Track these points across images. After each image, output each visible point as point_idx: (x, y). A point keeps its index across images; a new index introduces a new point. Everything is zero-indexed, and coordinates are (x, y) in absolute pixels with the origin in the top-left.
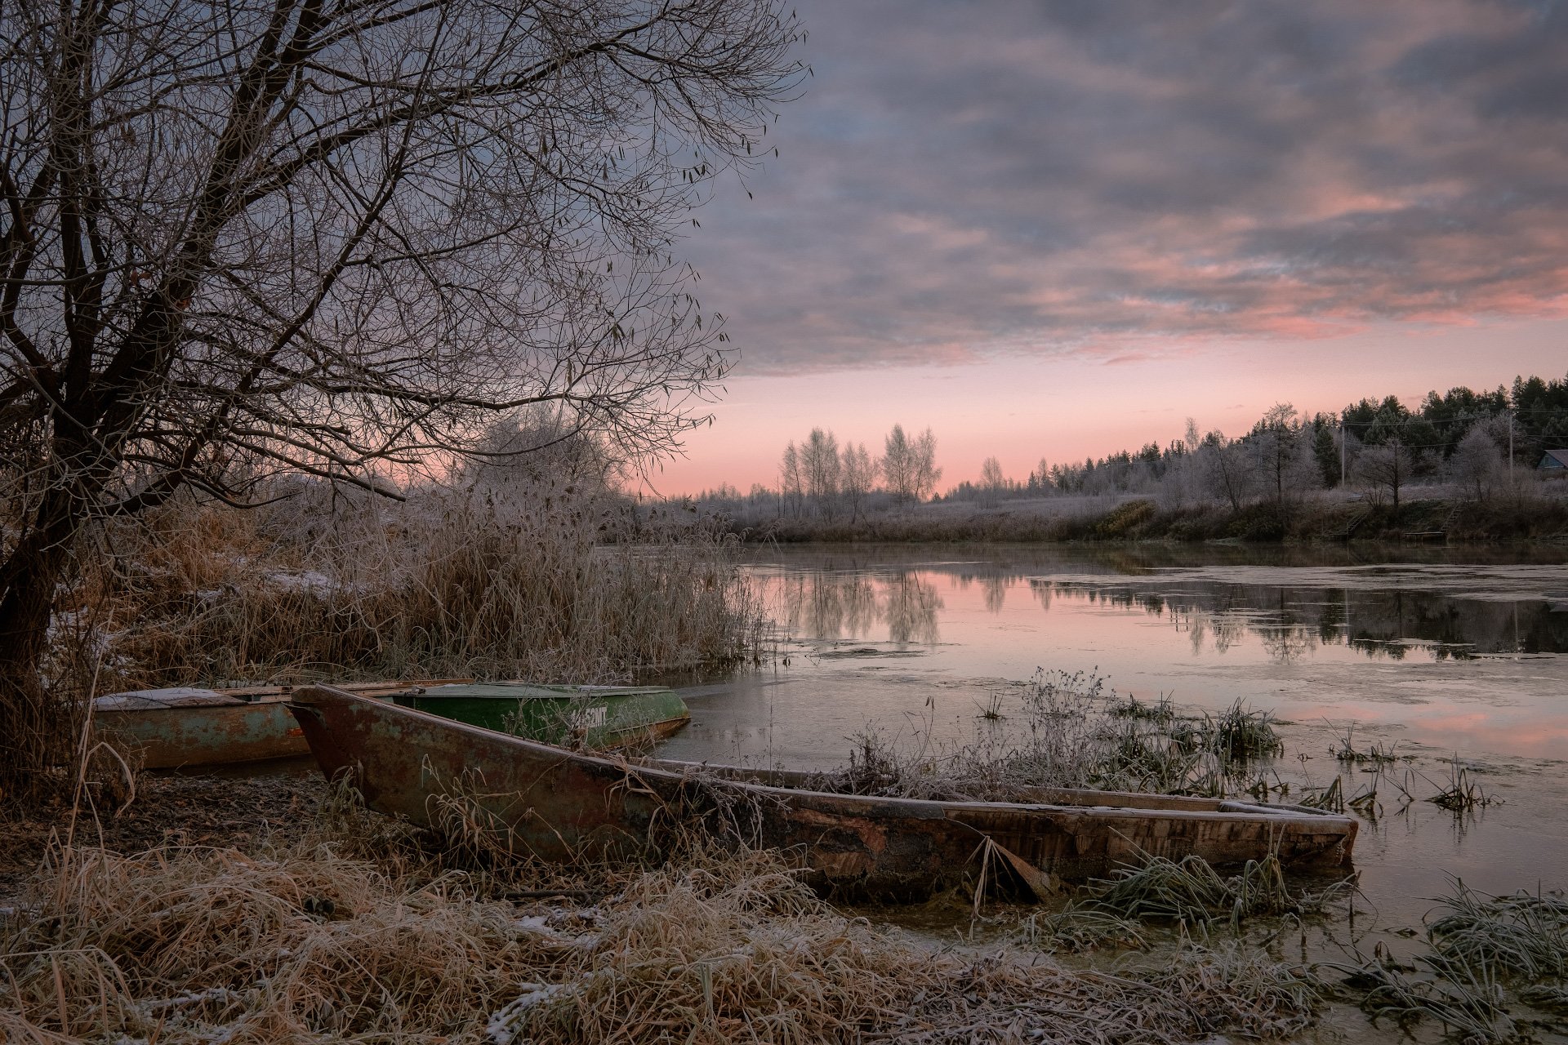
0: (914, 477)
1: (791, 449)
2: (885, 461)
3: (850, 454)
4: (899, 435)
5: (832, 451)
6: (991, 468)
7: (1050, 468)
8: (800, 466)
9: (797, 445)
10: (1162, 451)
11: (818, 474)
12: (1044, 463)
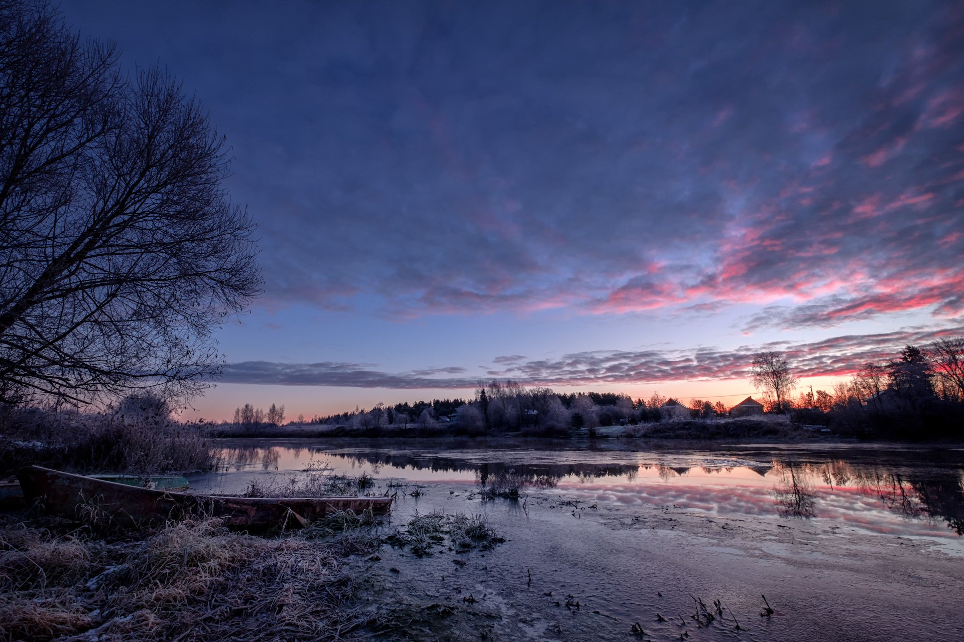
0: (277, 419)
1: (238, 409)
2: (269, 414)
3: (257, 412)
4: (274, 407)
5: (251, 411)
6: (301, 417)
7: (318, 418)
8: (240, 414)
9: (240, 408)
10: (349, 414)
11: (246, 417)
12: (316, 416)
